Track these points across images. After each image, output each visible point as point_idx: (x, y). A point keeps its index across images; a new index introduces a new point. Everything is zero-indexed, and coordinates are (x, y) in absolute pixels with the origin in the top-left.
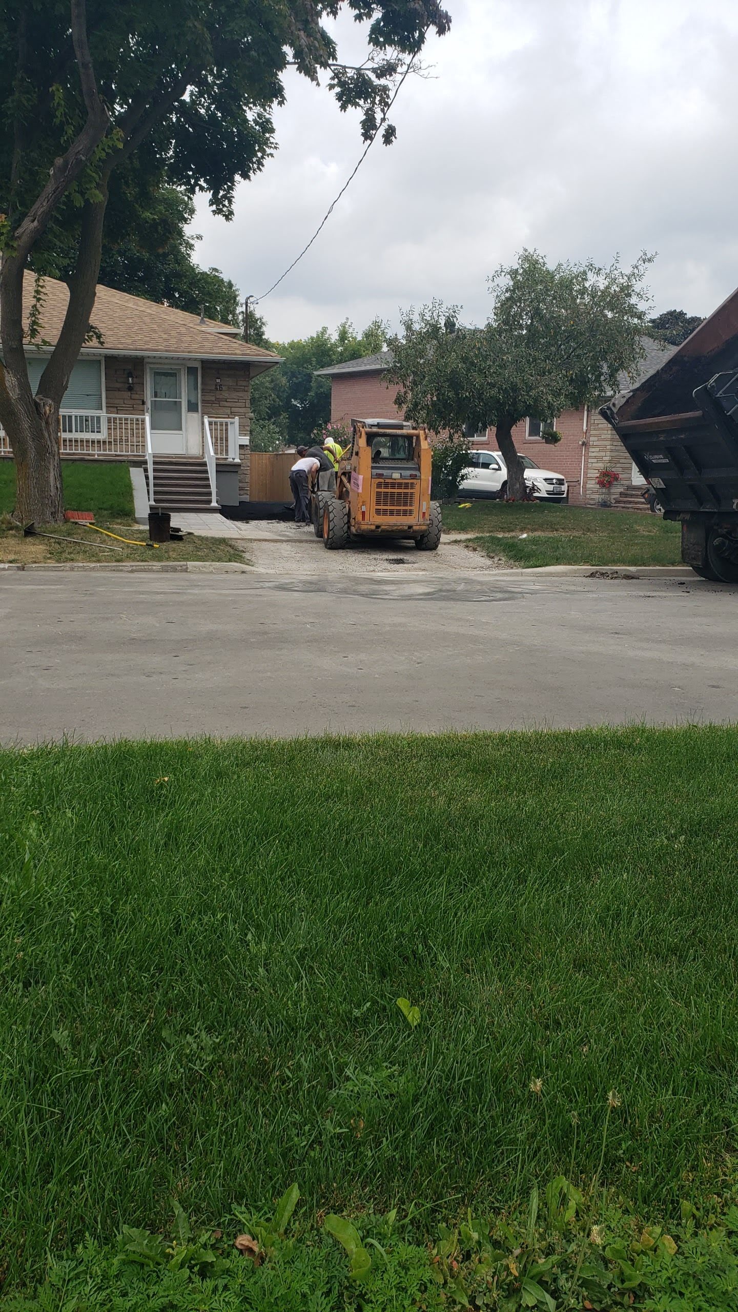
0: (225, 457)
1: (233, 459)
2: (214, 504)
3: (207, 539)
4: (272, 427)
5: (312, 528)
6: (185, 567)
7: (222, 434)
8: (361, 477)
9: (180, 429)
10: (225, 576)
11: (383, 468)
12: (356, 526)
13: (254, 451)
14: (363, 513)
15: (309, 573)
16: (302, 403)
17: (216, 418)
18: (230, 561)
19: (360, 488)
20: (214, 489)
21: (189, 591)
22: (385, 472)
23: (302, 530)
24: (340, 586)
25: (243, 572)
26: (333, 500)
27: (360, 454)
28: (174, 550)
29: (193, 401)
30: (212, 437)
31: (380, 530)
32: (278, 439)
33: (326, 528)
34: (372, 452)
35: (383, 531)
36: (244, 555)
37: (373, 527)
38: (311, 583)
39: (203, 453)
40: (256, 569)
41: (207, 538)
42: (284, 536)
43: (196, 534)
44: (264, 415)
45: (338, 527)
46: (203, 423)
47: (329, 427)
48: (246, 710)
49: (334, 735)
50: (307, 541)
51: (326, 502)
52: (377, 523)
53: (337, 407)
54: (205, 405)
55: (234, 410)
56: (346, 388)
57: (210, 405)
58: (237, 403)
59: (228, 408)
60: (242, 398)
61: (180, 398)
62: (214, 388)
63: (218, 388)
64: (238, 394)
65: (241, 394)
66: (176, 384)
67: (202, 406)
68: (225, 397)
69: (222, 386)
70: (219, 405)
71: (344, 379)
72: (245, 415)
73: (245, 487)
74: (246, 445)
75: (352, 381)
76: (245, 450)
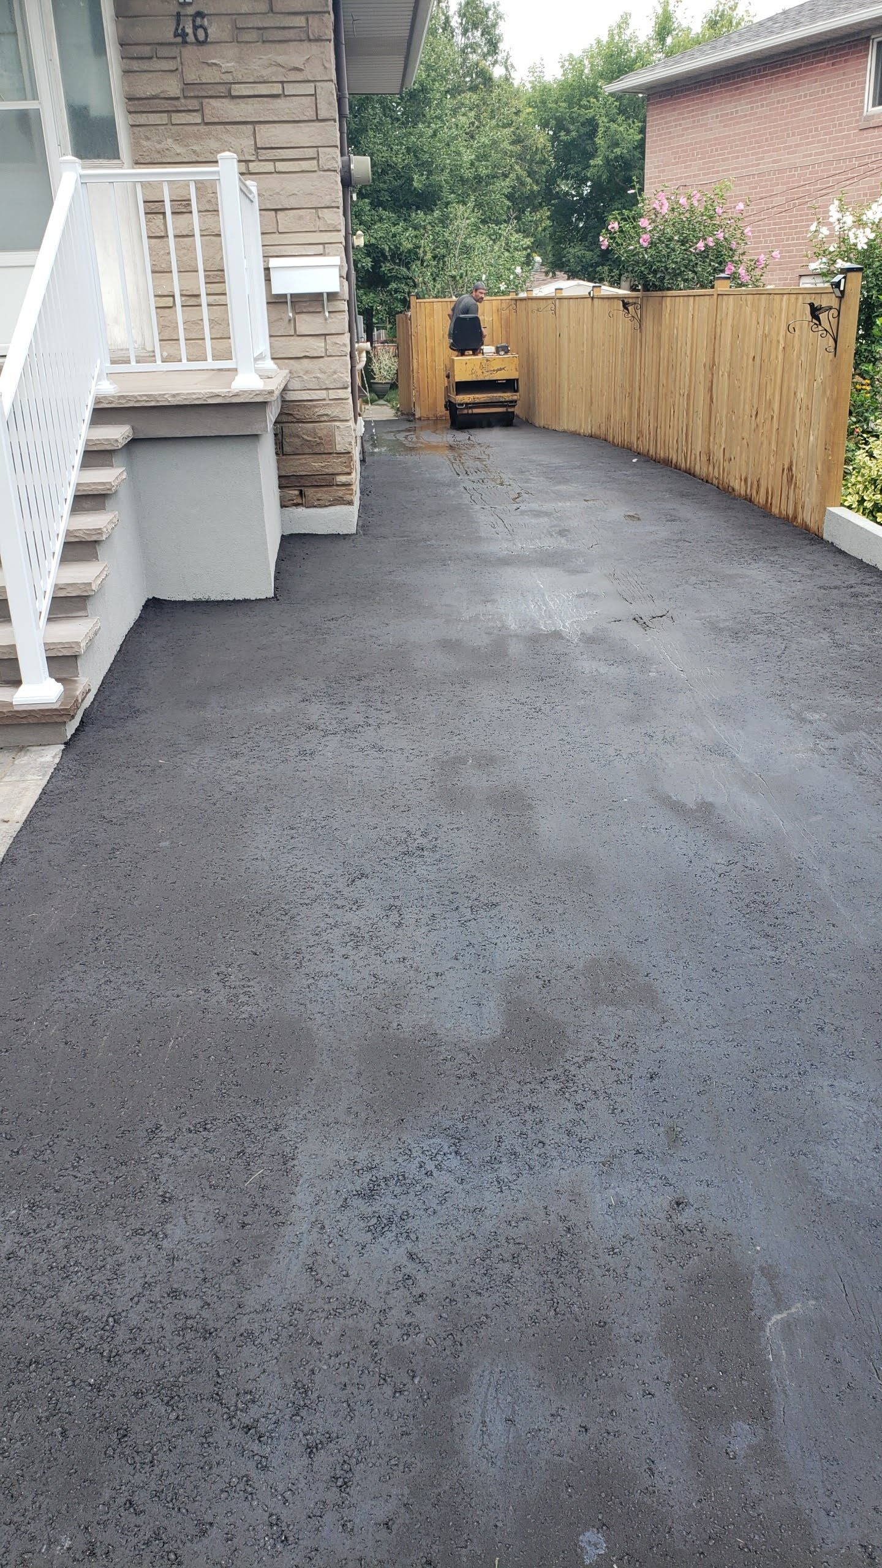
29: (91, 105)
47: (663, 204)
53: (659, 172)
54: (142, 119)
55: (269, 135)
56: (683, 119)
57: (163, 118)
58: (279, 101)
59: (243, 127)
60: (299, 76)
61: (35, 97)
62: (172, 34)
63: (189, 30)
64: (280, 59)
65: (294, 55)
66: (15, 33)
67: (132, 126)
68: (223, 76)
69: (205, 20)
70: (203, 116)
71: (679, 98)
72: (317, 158)
73: (336, 472)
74: (328, 294)
75: (697, 99)
76: (326, 319)
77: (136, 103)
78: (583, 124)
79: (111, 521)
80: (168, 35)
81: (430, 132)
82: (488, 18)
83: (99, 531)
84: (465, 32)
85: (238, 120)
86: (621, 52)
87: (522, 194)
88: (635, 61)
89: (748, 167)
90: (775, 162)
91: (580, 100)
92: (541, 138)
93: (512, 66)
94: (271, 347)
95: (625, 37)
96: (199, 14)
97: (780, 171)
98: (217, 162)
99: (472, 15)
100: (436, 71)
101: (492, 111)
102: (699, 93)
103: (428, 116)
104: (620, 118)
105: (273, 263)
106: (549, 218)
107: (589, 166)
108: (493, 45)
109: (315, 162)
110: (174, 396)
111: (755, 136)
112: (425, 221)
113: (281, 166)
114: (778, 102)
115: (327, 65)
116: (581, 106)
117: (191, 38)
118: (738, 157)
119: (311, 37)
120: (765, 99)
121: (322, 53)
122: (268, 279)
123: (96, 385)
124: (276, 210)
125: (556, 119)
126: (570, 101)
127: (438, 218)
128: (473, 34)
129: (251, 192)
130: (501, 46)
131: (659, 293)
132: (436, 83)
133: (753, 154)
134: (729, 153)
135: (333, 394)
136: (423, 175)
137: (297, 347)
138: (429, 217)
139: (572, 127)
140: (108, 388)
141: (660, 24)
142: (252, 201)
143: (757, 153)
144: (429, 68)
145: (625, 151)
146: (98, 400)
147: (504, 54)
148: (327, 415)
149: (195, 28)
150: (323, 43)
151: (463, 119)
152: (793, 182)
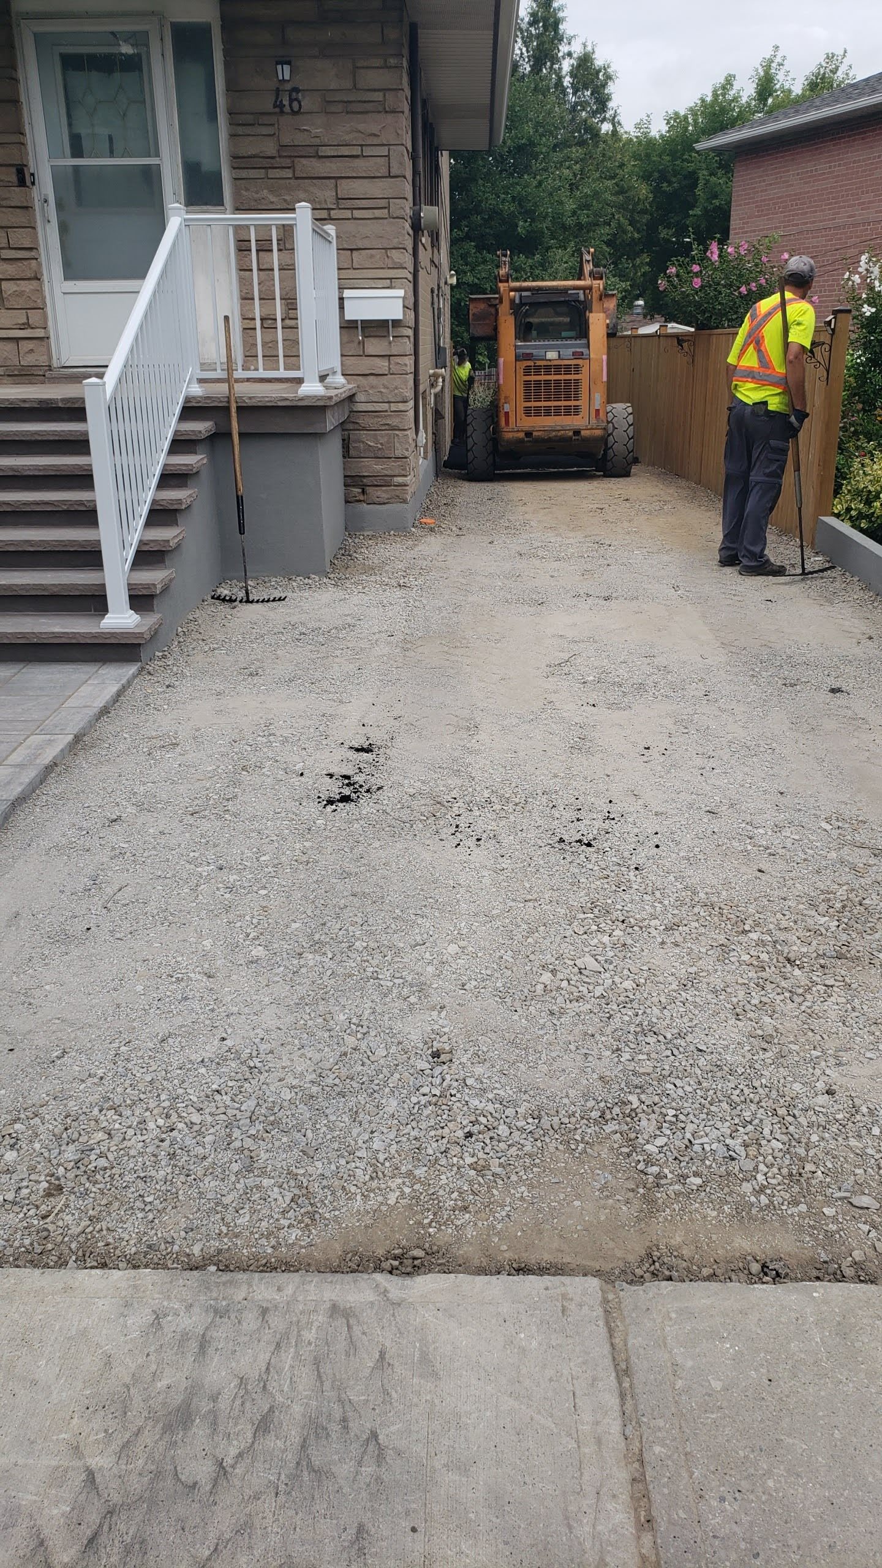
8: (501, 361)
11: (531, 346)
14: (506, 415)
19: (501, 376)
22: (535, 352)
29: (202, 161)
31: (531, 439)
37: (522, 435)
52: (527, 429)
53: (743, 223)
54: (244, 174)
55: (348, 188)
56: (767, 175)
57: (261, 173)
58: (357, 160)
59: (327, 181)
60: (376, 141)
61: (157, 155)
62: (272, 107)
63: (286, 102)
64: (361, 127)
65: (371, 124)
66: (144, 102)
67: (235, 179)
68: (312, 140)
69: (300, 94)
70: (294, 171)
71: (763, 156)
72: (388, 208)
73: (393, 474)
74: (393, 321)
75: (782, 157)
76: (390, 343)
77: (238, 161)
78: (685, 177)
79: (190, 496)
80: (269, 106)
81: (535, 183)
82: (598, 78)
83: (179, 501)
84: (574, 94)
85: (322, 175)
86: (723, 110)
87: (623, 241)
88: (736, 119)
89: (825, 220)
90: (849, 217)
91: (683, 154)
92: (643, 190)
93: (620, 124)
94: (342, 365)
95: (729, 97)
96: (296, 90)
97: (854, 225)
98: (294, 209)
99: (583, 75)
100: (544, 127)
101: (597, 164)
102: (782, 152)
103: (534, 168)
104: (720, 172)
105: (347, 293)
106: (648, 264)
107: (689, 216)
108: (602, 101)
109: (386, 211)
110: (250, 398)
111: (832, 193)
112: (525, 264)
113: (357, 214)
114: (854, 162)
115: (400, 132)
116: (683, 160)
117: (287, 109)
118: (816, 212)
119: (387, 109)
120: (842, 159)
121: (396, 122)
122: (342, 307)
123: (187, 387)
124: (351, 250)
125: (659, 171)
126: (673, 154)
127: (538, 261)
128: (583, 94)
129: (329, 235)
130: (610, 104)
131: (708, 332)
132: (544, 139)
133: (830, 209)
134: (807, 208)
135: (394, 407)
136: (526, 221)
137: (365, 365)
138: (530, 261)
139: (674, 180)
140: (197, 390)
141: (762, 85)
142: (330, 242)
143: (834, 208)
144: (538, 124)
145: (723, 202)
146: (188, 399)
147: (612, 112)
148: (388, 424)
149: (291, 101)
150: (396, 114)
151: (566, 172)
152: (866, 235)
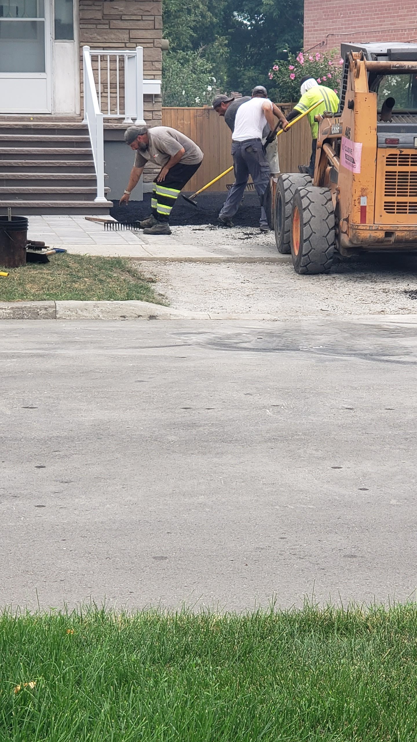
0: (119, 116)
1: (134, 120)
2: (101, 199)
3: (89, 260)
4: (199, 61)
5: (271, 238)
6: (51, 310)
7: (113, 76)
8: (358, 146)
9: (43, 70)
10: (120, 325)
11: (398, 130)
12: (351, 233)
13: (170, 104)
14: (363, 209)
15: (268, 317)
16: (252, 18)
17: (104, 48)
18: (129, 298)
19: (358, 164)
20: (100, 174)
21: (59, 352)
22: (402, 137)
23: (253, 241)
24: (324, 339)
25: (152, 317)
26: (310, 188)
27: (357, 106)
28: (33, 282)
29: (64, 20)
30: (96, 83)
31: (392, 239)
32: (211, 83)
33: (296, 237)
34: (379, 101)
35: (399, 241)
36: (153, 287)
37: (381, 235)
38: (271, 335)
39: (82, 110)
40: (175, 312)
41: (90, 258)
42: (221, 251)
43: (69, 252)
44: (186, 40)
45: (317, 235)
46: (81, 59)
47: (301, 59)
48: (164, 563)
49: (321, 608)
50: (262, 261)
51: (297, 191)
52: (388, 228)
53: (314, 24)
54: (86, 26)
55: (134, 34)
57: (94, 26)
58: (140, 22)
59: (126, 30)
61: (43, 17)
64: (142, 7)
65: (147, 6)
67: (80, 28)
68: (119, 12)
70: (110, 26)
72: (154, 43)
74: (155, 95)
76: (153, 105)
85: (123, 28)
115: (160, 10)
118: (368, 19)
121: (158, 6)
137: (148, 115)
150: (158, 2)
